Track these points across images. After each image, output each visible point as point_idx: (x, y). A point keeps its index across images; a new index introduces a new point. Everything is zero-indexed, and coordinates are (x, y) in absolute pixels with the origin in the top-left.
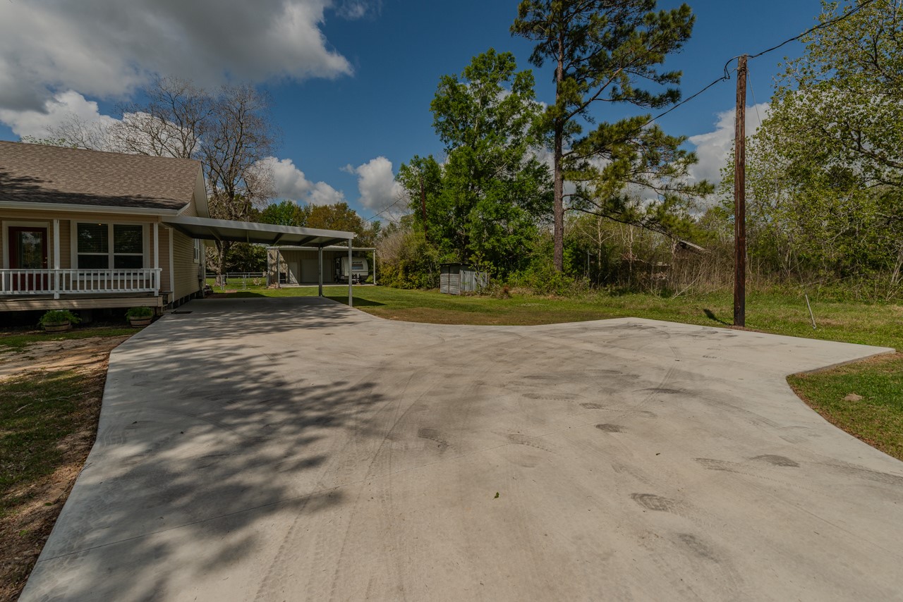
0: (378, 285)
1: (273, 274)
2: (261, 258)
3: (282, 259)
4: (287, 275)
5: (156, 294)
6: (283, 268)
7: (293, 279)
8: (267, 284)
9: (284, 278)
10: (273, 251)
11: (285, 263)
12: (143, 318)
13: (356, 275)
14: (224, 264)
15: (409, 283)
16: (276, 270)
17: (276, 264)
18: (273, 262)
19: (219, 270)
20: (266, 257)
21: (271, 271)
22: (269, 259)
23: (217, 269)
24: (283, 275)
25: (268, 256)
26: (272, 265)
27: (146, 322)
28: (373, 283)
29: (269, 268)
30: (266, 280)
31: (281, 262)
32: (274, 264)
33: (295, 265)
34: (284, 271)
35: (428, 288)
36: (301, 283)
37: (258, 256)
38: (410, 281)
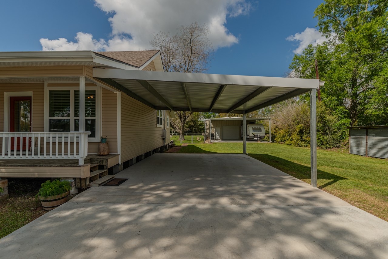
0: (272, 142)
1: (207, 134)
2: (202, 126)
3: (212, 126)
4: (214, 135)
5: (81, 162)
6: (212, 131)
7: (218, 137)
8: (204, 140)
9: (213, 137)
10: (207, 121)
11: (213, 128)
12: (49, 198)
13: (257, 135)
14: (183, 128)
15: (303, 143)
16: (209, 132)
17: (209, 129)
18: (207, 127)
19: (181, 132)
20: (204, 125)
21: (207, 132)
22: (205, 126)
23: (180, 131)
24: (213, 135)
25: (205, 124)
26: (207, 129)
27: (55, 203)
28: (269, 141)
29: (205, 131)
30: (204, 137)
31: (212, 128)
32: (208, 129)
33: (219, 129)
34: (213, 133)
35: (327, 148)
36: (223, 139)
37: (201, 125)
38: (304, 141)
